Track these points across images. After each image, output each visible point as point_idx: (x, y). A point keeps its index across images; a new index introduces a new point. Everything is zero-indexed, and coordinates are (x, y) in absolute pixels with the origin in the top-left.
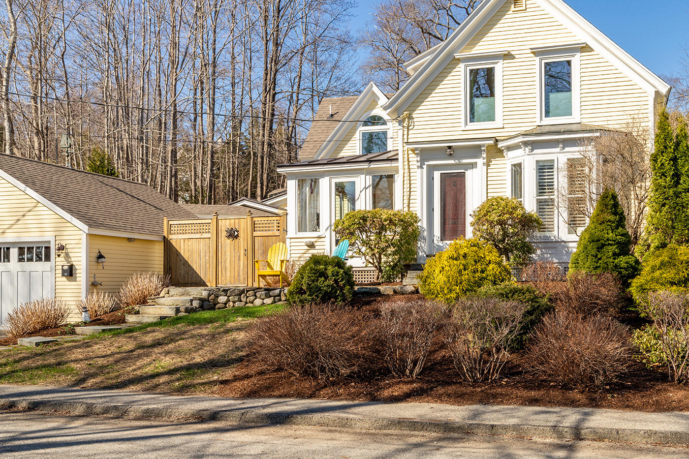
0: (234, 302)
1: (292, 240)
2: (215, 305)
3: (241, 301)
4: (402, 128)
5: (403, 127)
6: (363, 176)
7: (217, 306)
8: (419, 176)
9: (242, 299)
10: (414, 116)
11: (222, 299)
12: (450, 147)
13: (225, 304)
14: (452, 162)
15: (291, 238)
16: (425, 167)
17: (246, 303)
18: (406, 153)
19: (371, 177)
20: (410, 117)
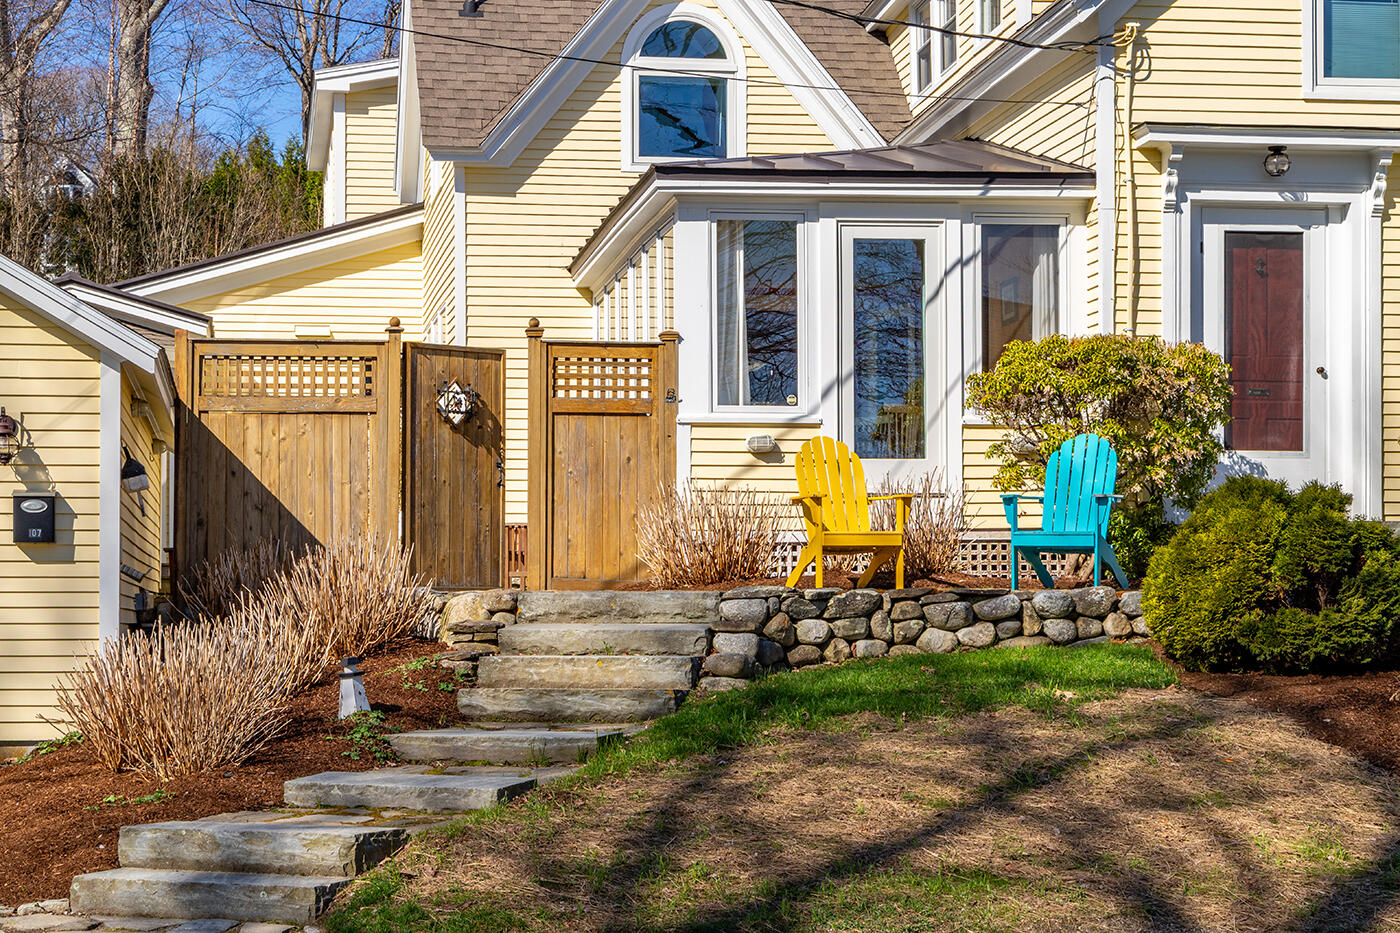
0: (850, 641)
1: (698, 432)
2: (787, 648)
3: (869, 636)
4: (1111, 73)
5: (1116, 70)
6: (954, 224)
7: (795, 655)
8: (1167, 234)
9: (876, 629)
10: (1151, 38)
11: (811, 629)
12: (1277, 150)
13: (822, 646)
14: (1273, 197)
15: (693, 425)
16: (1186, 207)
17: (891, 643)
18: (1125, 156)
19: (979, 227)
20: (1141, 44)
